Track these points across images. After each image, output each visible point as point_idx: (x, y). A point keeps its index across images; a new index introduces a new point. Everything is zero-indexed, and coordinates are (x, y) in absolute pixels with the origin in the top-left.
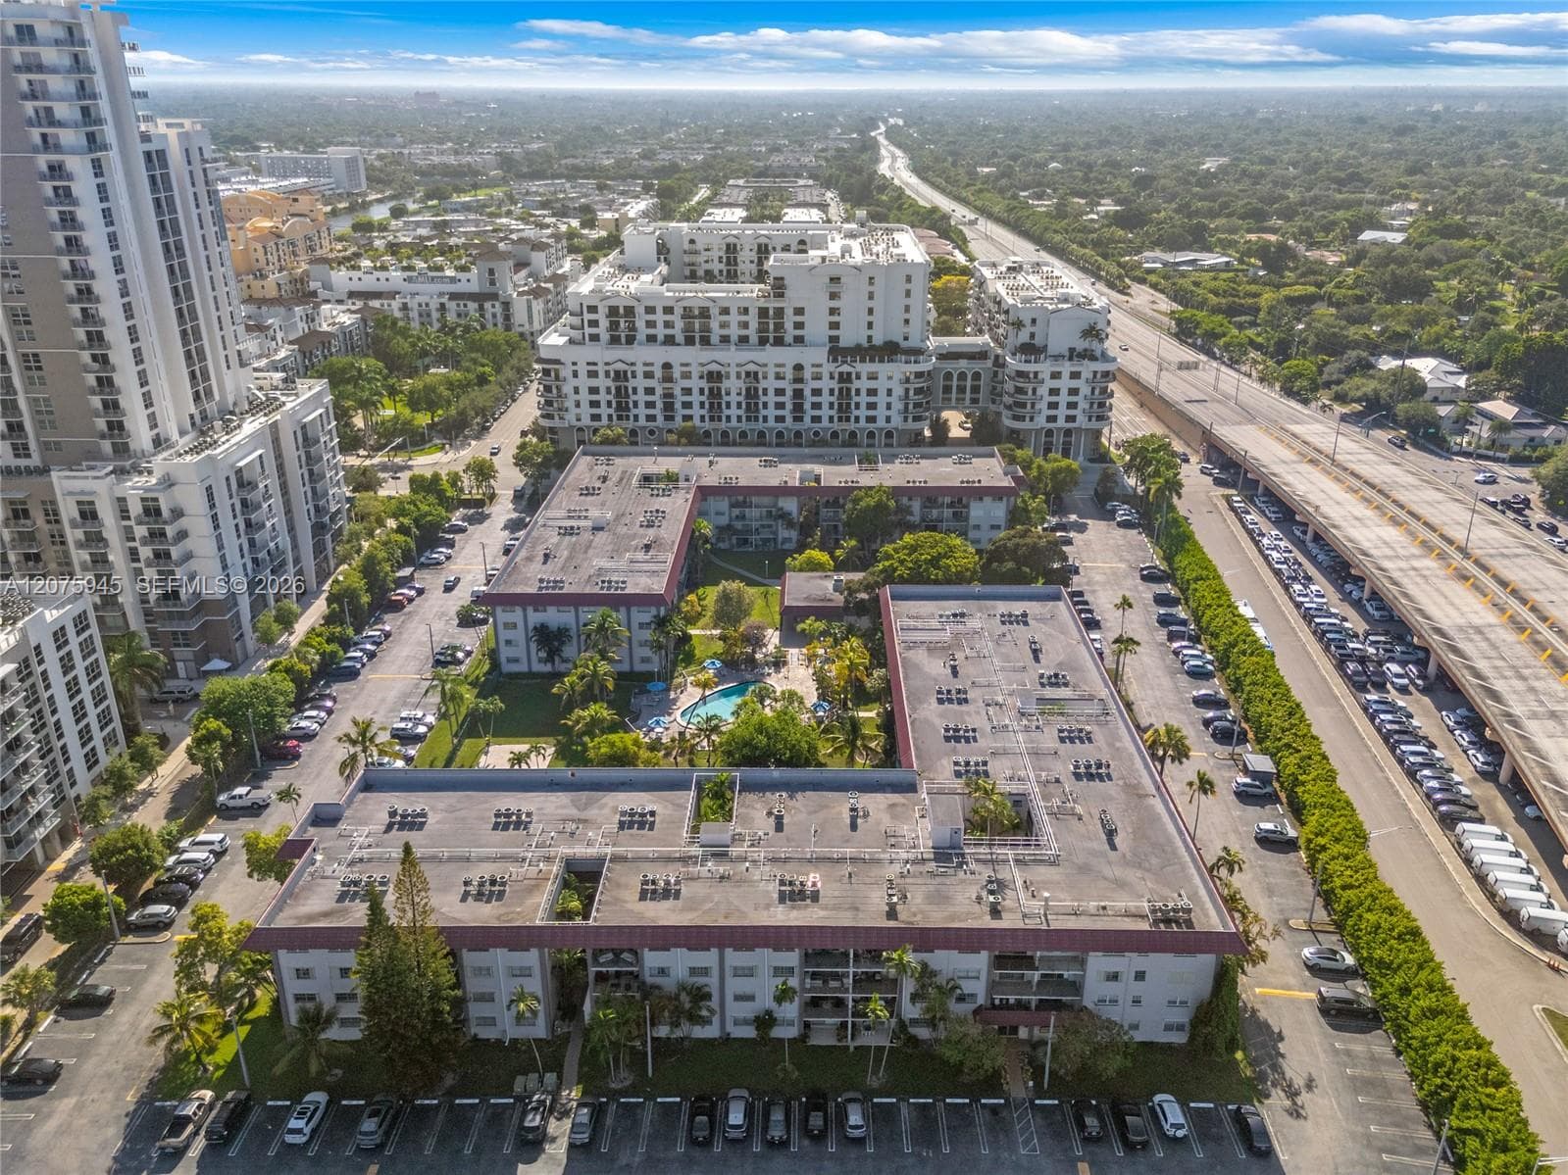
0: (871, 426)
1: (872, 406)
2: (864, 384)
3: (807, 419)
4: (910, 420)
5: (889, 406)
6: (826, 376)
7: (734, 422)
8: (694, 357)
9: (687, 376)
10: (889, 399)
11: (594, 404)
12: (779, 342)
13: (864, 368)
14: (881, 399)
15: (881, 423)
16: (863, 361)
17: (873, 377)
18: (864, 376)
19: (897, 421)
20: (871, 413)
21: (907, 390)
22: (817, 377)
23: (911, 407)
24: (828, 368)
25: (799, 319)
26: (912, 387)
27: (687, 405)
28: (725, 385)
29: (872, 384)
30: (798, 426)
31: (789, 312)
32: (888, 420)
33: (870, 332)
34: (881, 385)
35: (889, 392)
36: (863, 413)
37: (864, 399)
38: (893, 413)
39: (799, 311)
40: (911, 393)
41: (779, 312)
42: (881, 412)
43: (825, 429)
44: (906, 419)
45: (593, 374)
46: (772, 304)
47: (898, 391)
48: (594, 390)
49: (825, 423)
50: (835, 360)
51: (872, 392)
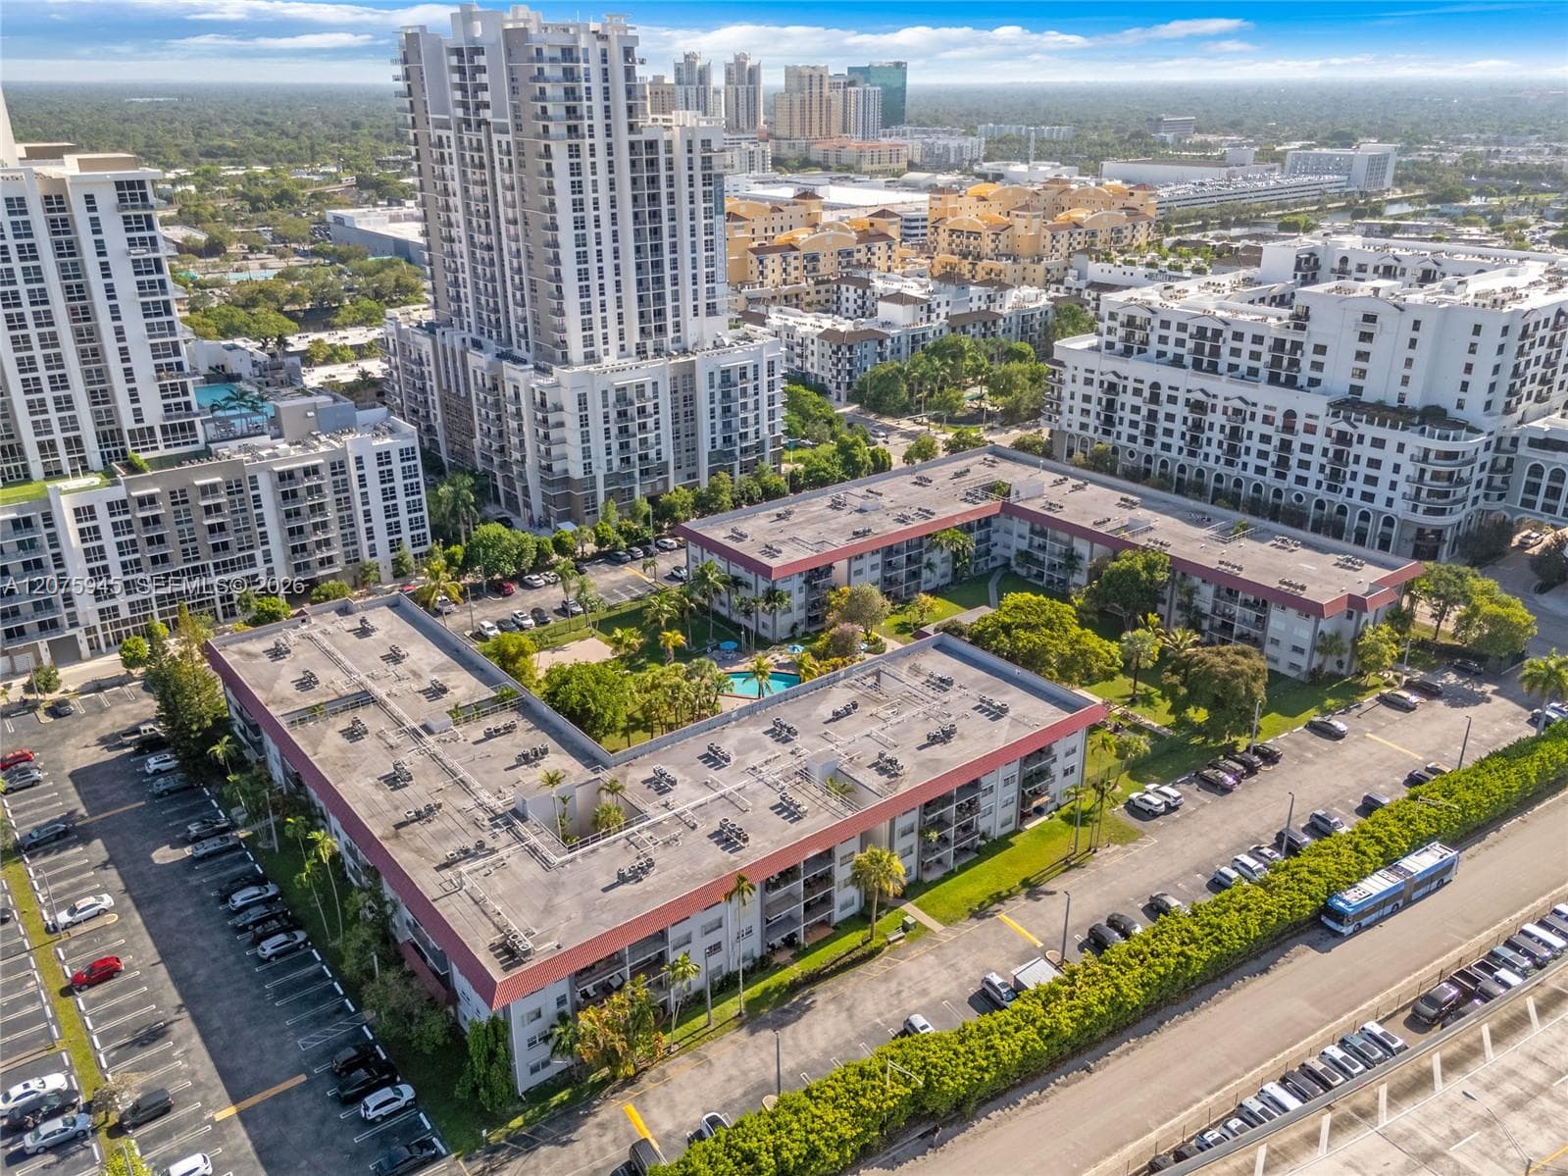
0: (1366, 506)
1: (1371, 480)
2: (1366, 451)
3: (1291, 477)
4: (1420, 510)
5: (1393, 486)
6: (1321, 431)
7: (1211, 462)
8: (1188, 382)
9: (1172, 400)
10: (1395, 477)
11: (1086, 412)
12: (1291, 383)
13: (1371, 431)
14: (1385, 474)
15: (1379, 504)
16: (1370, 422)
17: (1378, 443)
18: (1367, 441)
19: (1400, 509)
20: (1369, 489)
21: (1423, 471)
22: (1310, 430)
23: (1424, 494)
24: (1323, 422)
25: (1319, 358)
26: (1430, 469)
27: (1168, 432)
28: (1209, 418)
29: (1376, 454)
30: (1278, 484)
31: (1309, 348)
32: (1390, 502)
33: (1403, 389)
34: (1388, 456)
35: (1397, 468)
36: (1359, 486)
37: (1363, 469)
38: (1396, 495)
39: (1320, 349)
40: (1427, 476)
41: (1297, 346)
42: (1382, 491)
43: (1311, 496)
44: (1415, 509)
45: (1089, 382)
46: (1290, 336)
47: (1409, 469)
48: (1087, 399)
49: (1311, 487)
50: (1335, 415)
51: (1374, 463)
